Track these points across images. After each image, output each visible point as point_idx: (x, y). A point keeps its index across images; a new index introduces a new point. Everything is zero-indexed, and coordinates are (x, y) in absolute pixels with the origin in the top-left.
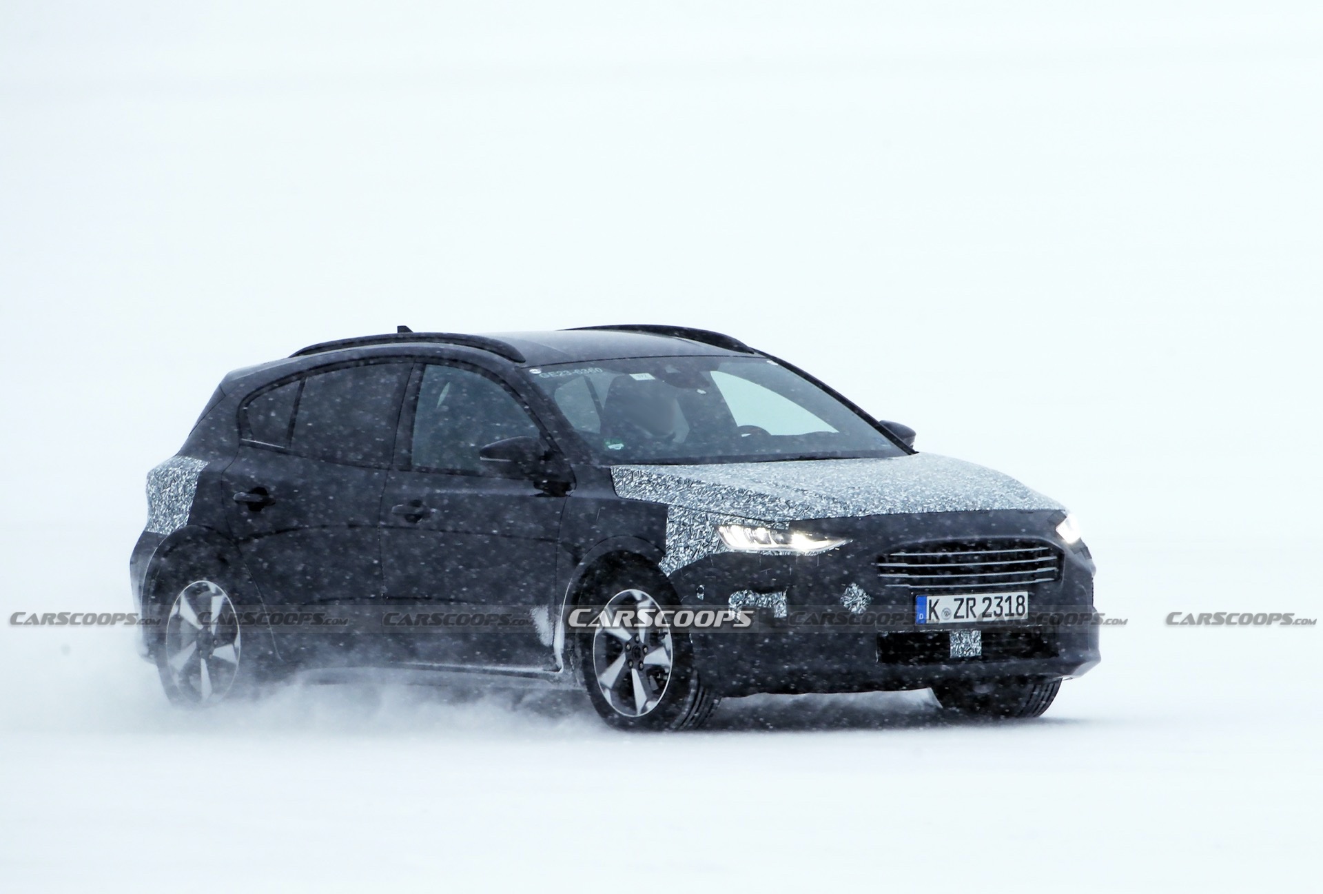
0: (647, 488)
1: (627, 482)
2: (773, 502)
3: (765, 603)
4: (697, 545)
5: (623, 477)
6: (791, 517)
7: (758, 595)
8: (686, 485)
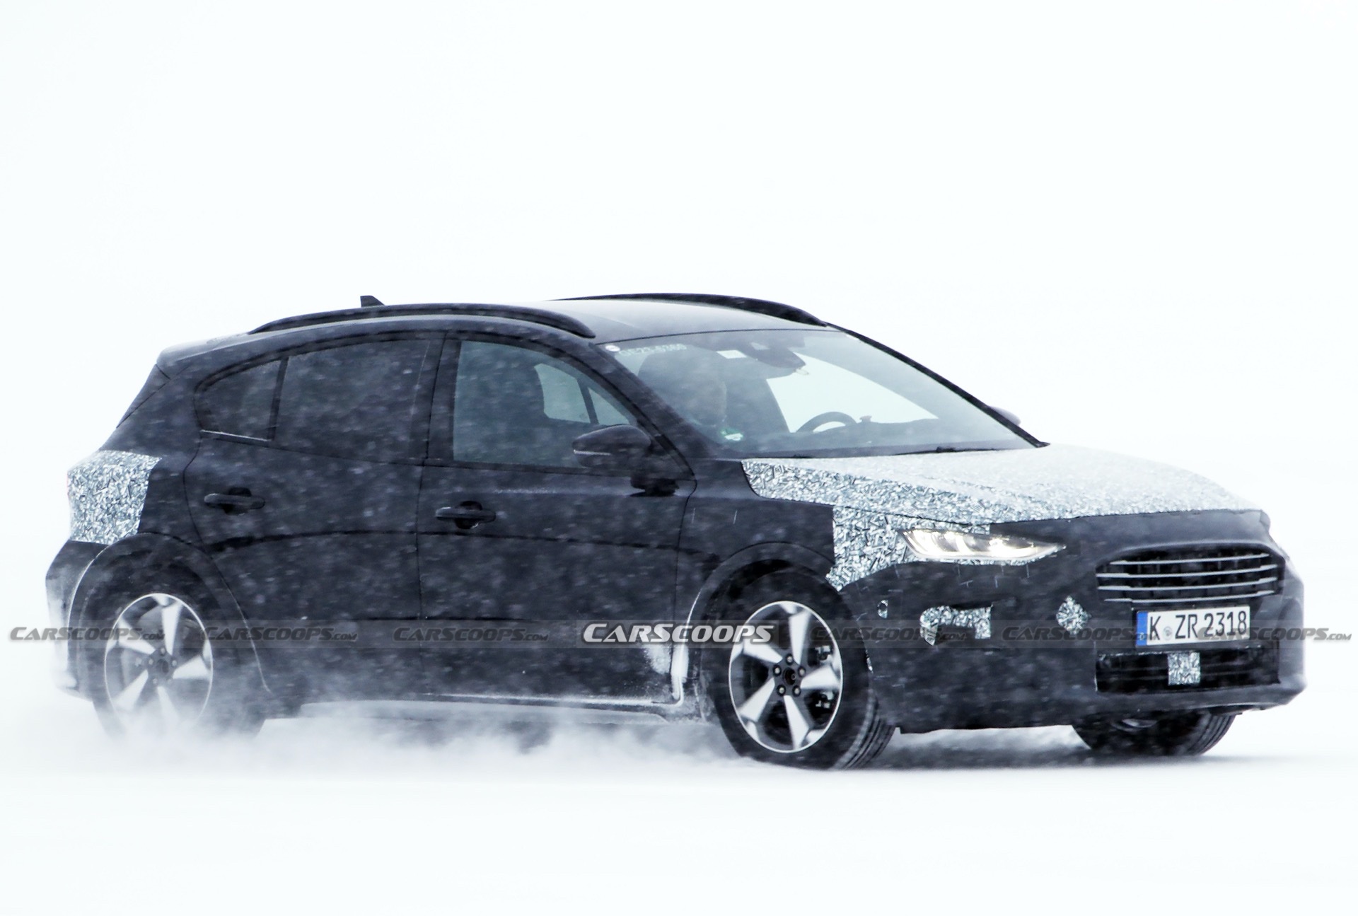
0: (796, 485)
1: (767, 479)
2: (963, 501)
3: (964, 621)
4: (877, 553)
5: (760, 473)
6: (991, 519)
7: (956, 612)
8: (847, 483)
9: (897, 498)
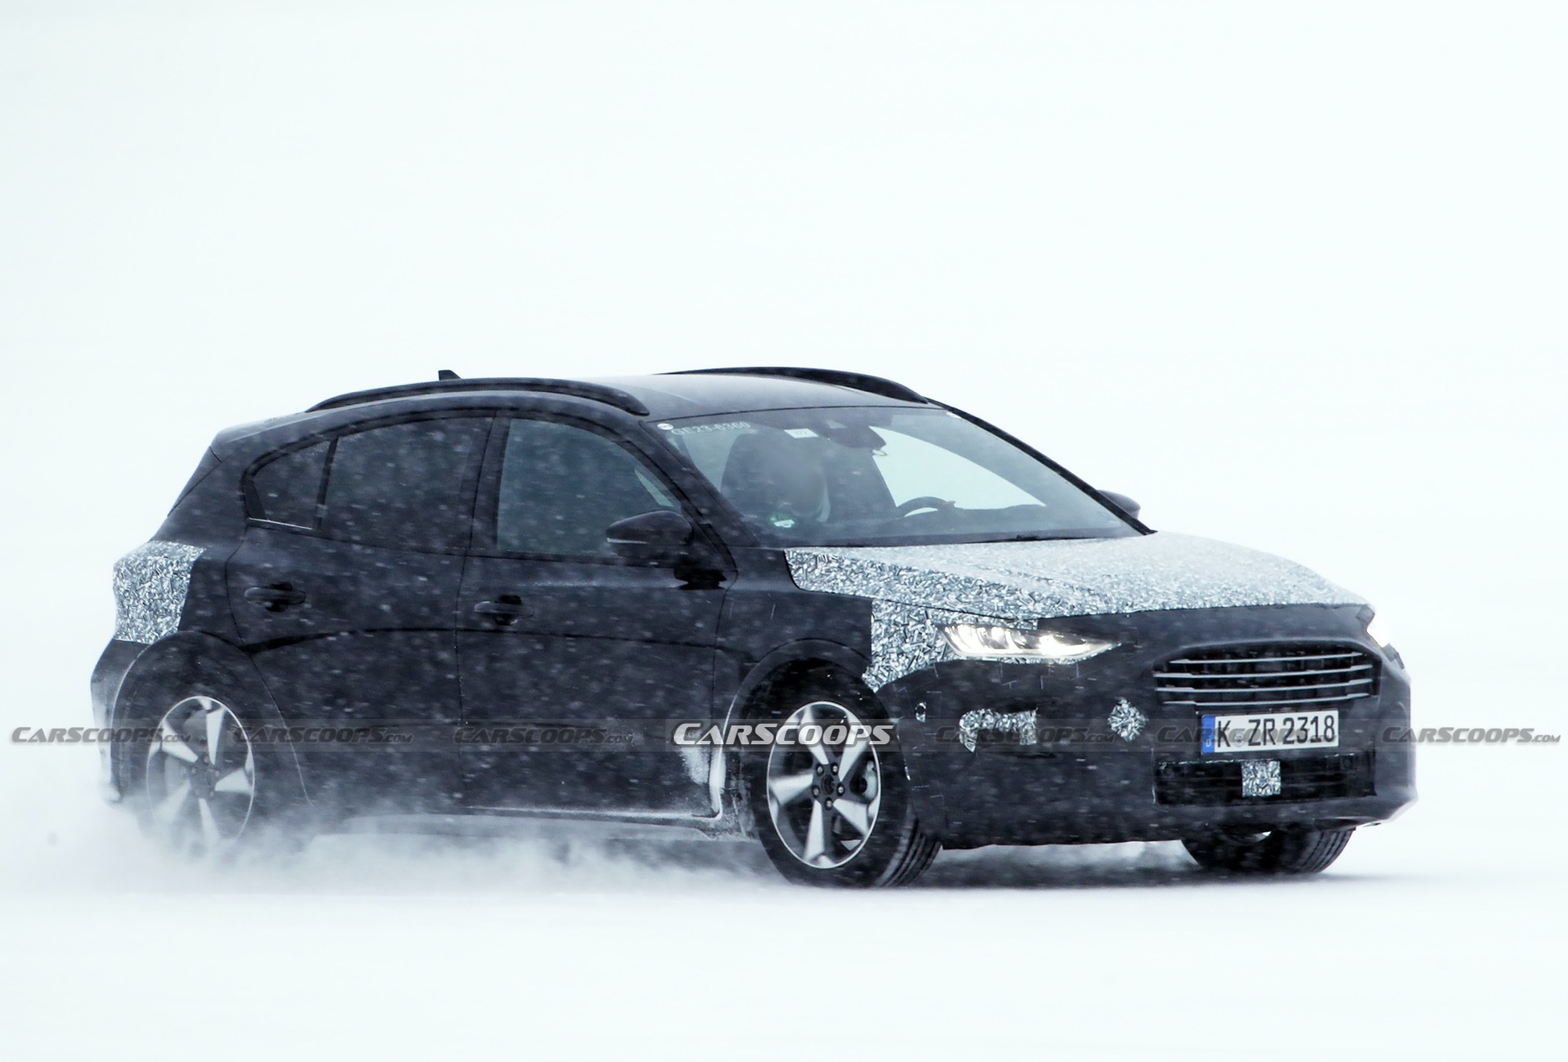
3: (1007, 726)
4: (915, 650)
5: (802, 563)
6: (1039, 614)
7: (998, 716)
8: (892, 574)
9: (942, 590)
